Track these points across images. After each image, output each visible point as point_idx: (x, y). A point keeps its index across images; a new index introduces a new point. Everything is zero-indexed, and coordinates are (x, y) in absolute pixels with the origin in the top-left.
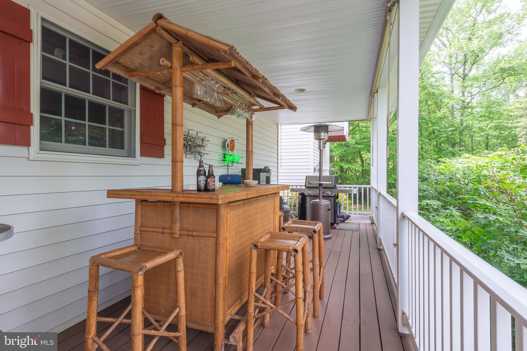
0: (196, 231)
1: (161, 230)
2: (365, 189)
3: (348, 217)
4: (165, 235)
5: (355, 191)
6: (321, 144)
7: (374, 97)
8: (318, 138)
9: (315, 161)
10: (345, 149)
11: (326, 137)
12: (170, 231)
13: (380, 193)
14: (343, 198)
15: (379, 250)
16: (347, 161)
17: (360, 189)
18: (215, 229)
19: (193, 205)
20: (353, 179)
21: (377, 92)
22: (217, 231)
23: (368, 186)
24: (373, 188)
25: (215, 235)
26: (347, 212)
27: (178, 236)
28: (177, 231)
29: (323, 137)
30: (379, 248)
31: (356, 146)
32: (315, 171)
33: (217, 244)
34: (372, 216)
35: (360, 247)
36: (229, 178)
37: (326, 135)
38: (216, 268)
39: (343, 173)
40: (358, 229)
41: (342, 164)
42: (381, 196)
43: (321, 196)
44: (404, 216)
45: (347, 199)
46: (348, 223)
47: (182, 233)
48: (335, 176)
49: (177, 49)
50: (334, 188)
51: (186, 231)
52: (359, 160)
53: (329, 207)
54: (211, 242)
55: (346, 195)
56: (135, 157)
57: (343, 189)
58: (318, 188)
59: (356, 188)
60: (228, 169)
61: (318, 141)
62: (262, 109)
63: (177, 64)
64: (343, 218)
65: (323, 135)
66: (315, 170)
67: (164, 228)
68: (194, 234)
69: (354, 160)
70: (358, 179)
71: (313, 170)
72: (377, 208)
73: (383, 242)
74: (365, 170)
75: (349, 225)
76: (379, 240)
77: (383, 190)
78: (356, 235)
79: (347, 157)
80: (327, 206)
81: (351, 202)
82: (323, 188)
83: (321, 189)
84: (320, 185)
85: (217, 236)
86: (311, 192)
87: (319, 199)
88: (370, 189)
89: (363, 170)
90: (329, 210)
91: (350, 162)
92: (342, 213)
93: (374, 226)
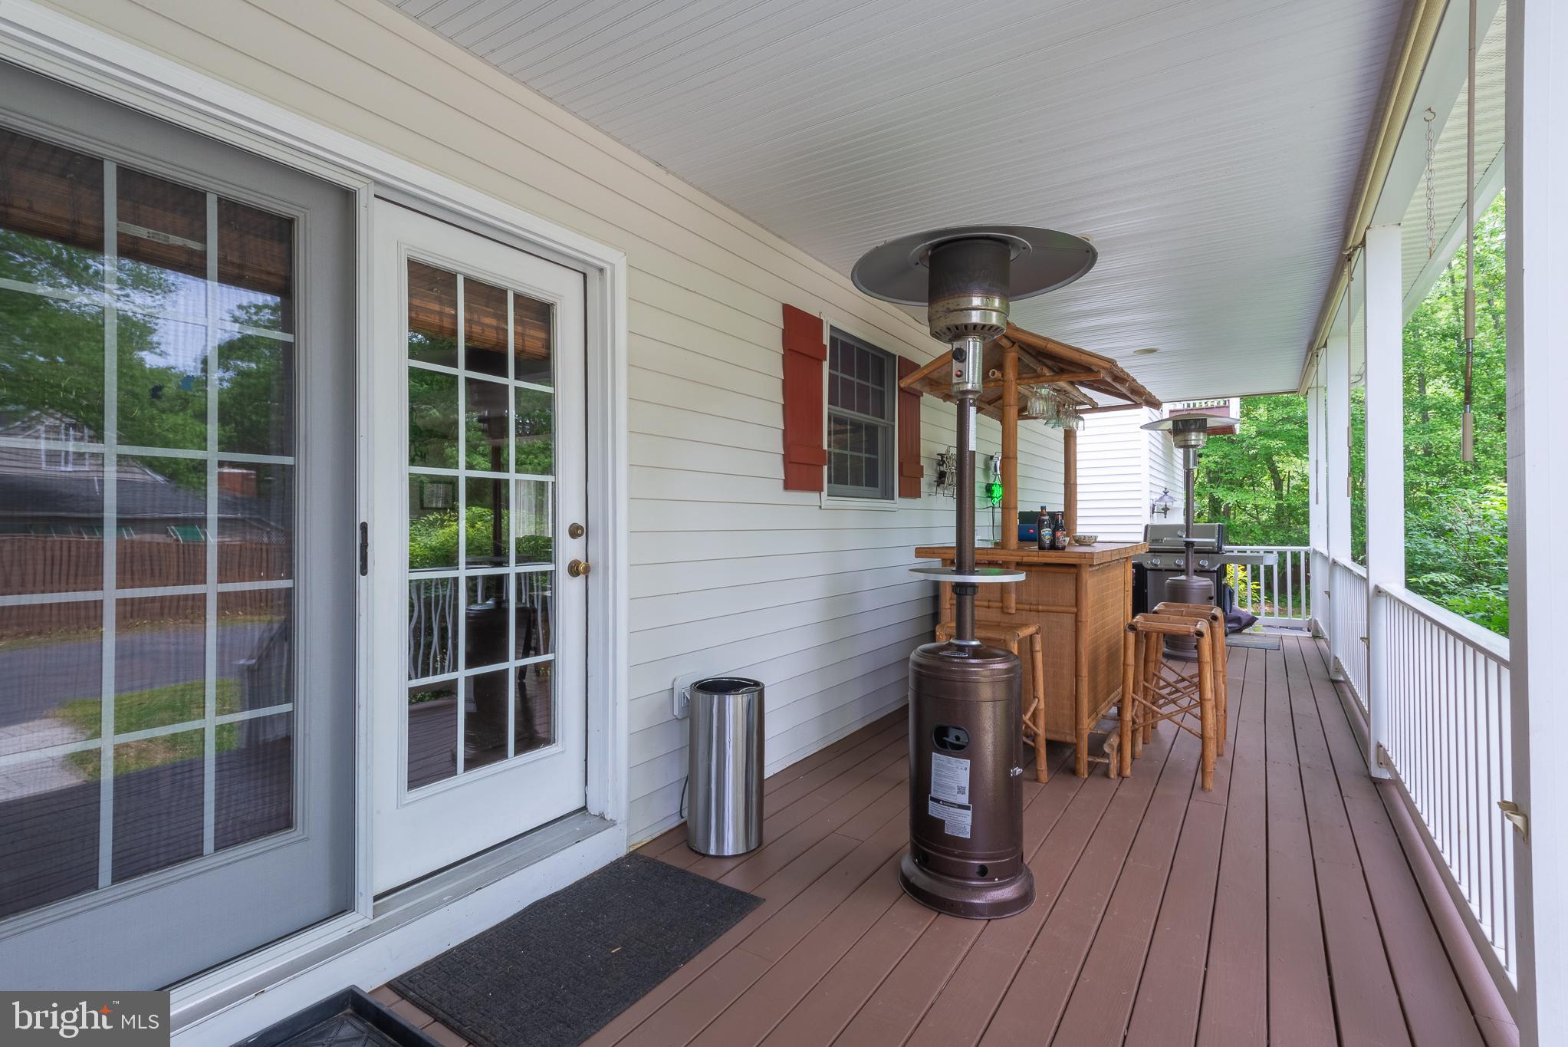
0: (1041, 605)
1: (986, 604)
2: (1296, 556)
3: (1252, 621)
4: (991, 609)
5: (1272, 560)
6: (1189, 456)
7: (1317, 356)
8: (1182, 444)
9: (1154, 489)
10: (1226, 449)
11: (1201, 443)
12: (1001, 605)
13: (1334, 563)
14: (1236, 575)
15: (1334, 682)
16: (1231, 481)
17: (1282, 554)
18: (1074, 602)
19: (1037, 568)
20: (1251, 531)
21: (1325, 346)
22: (1077, 603)
23: (1302, 549)
24: (1315, 552)
25: (1075, 610)
26: (1249, 610)
27: (1014, 611)
28: (1013, 604)
29: (1193, 443)
30: (1333, 678)
31: (1261, 442)
32: (1153, 512)
33: (1077, 621)
34: (1315, 621)
35: (1287, 676)
36: (1032, 531)
37: (1202, 438)
38: (1076, 655)
39: (1219, 514)
40: (1279, 646)
41: (1220, 493)
42: (1338, 568)
43: (1191, 570)
44: (1378, 591)
45: (1248, 579)
46: (1247, 634)
47: (1020, 606)
48: (1219, 525)
49: (1012, 356)
50: (1218, 553)
51: (1028, 604)
52: (1267, 481)
53: (1211, 592)
54: (1068, 620)
55: (1244, 570)
56: (893, 499)
57: (1235, 553)
58: (1184, 552)
59: (1272, 552)
60: (993, 512)
61: (1181, 450)
62: (1095, 408)
63: (1011, 374)
64: (1237, 623)
65: (1193, 438)
66: (1153, 509)
67: (989, 601)
68: (1040, 608)
69: (1251, 477)
70: (1266, 534)
71: (1148, 511)
72: (1328, 593)
73: (1342, 664)
74: (1289, 506)
75: (1255, 638)
76: (1334, 661)
77: (1343, 554)
78: (1275, 658)
79: (1231, 473)
80: (1207, 589)
81: (1258, 587)
82: (1195, 553)
83: (1190, 553)
84: (1189, 544)
85: (1078, 611)
86: (1158, 562)
87: (1187, 575)
88: (1307, 554)
89: (1278, 505)
90: (1211, 598)
91: (1241, 486)
92: (1235, 611)
93: (1322, 644)
